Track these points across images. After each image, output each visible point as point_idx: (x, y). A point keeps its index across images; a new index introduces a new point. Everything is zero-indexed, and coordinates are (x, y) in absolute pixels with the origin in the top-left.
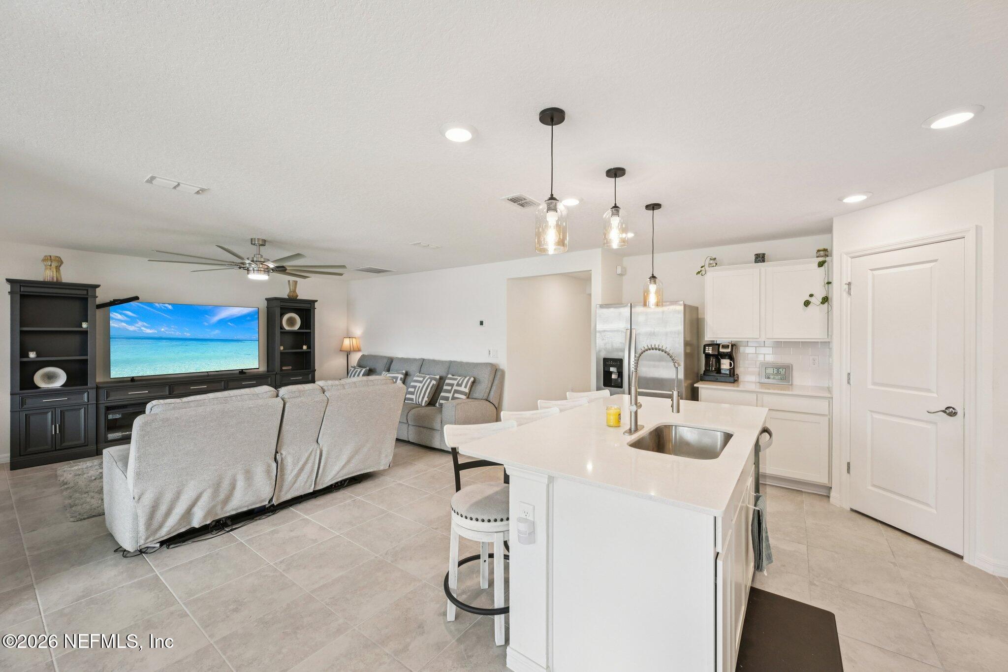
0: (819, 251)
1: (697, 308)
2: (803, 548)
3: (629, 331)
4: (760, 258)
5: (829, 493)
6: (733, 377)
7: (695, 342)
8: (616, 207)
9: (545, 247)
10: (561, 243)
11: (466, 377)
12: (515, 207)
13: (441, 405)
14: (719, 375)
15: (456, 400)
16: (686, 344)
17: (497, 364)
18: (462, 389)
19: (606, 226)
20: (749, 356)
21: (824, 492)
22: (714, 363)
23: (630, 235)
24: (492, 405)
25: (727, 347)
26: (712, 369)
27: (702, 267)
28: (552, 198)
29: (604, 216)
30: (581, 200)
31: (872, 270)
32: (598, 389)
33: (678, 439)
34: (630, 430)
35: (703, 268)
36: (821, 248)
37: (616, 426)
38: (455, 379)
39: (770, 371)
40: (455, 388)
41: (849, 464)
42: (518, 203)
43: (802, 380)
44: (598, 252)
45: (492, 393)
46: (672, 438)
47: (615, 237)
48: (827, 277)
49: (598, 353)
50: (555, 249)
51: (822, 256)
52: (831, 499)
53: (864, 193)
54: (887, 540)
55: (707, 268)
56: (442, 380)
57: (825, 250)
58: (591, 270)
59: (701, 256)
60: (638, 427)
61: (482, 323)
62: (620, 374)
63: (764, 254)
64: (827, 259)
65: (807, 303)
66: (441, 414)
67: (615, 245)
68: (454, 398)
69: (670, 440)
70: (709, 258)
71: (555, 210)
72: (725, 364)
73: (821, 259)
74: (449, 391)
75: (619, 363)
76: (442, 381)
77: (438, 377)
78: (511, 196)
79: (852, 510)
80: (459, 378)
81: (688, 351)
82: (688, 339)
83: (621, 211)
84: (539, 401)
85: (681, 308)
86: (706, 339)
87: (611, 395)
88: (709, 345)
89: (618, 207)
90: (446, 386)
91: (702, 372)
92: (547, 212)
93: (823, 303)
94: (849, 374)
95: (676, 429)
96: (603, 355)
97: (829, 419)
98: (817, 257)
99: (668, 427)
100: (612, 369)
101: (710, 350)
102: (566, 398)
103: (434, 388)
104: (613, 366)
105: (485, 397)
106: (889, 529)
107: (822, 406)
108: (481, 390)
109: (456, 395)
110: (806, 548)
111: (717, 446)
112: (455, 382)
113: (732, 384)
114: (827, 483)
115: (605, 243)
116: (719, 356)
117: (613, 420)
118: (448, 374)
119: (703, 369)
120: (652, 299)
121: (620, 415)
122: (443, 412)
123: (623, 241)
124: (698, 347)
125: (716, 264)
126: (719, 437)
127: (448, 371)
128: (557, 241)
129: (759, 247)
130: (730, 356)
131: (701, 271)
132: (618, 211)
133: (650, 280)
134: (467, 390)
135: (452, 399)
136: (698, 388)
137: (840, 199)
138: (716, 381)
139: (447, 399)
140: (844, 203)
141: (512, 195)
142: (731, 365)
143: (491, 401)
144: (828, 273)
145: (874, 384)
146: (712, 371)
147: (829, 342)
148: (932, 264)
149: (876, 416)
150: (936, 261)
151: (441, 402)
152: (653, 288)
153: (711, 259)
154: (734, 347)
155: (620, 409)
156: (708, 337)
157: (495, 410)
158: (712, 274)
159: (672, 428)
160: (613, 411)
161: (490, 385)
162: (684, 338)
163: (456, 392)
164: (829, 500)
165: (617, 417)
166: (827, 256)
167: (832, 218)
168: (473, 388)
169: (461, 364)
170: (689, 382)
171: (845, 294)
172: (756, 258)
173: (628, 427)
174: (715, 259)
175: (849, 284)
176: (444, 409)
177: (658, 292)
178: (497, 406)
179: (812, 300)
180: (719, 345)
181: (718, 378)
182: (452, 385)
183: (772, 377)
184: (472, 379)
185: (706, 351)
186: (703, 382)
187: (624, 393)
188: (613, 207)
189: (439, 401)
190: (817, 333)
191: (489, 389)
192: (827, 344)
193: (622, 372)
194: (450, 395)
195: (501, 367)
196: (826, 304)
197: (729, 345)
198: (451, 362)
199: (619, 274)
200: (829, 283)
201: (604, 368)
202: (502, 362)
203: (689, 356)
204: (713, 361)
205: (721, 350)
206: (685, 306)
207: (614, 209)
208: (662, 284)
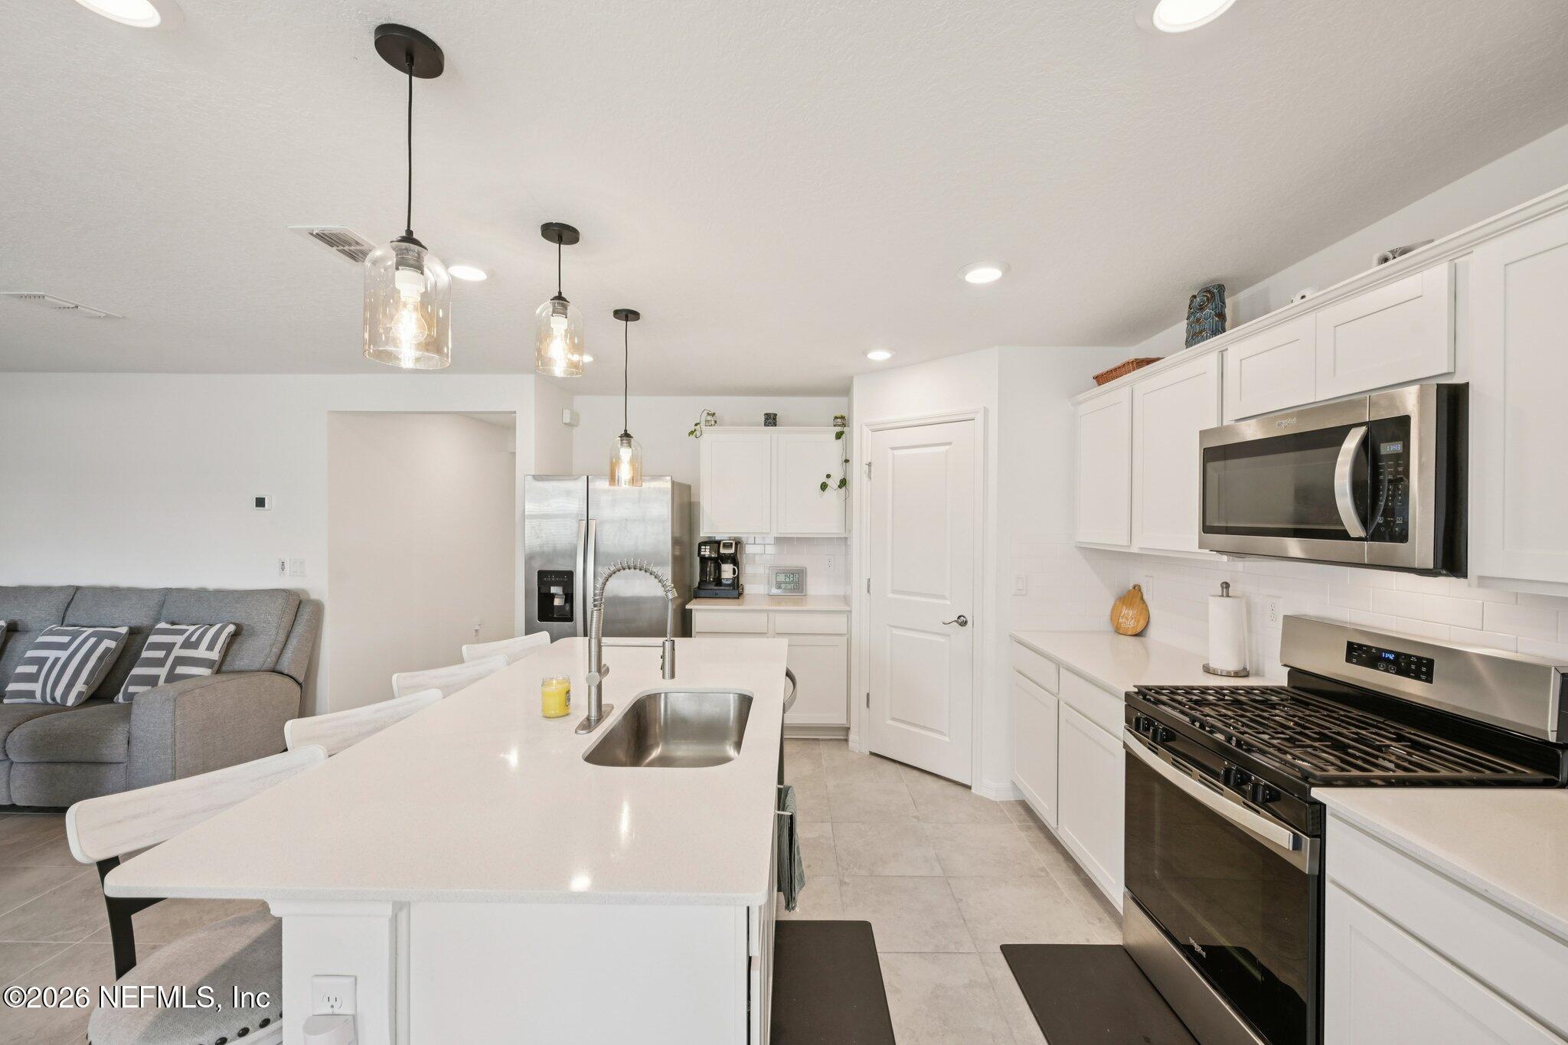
0: (836, 418)
1: (689, 487)
2: (827, 827)
3: (585, 522)
4: (771, 420)
5: (847, 735)
6: (735, 590)
7: (686, 538)
8: (560, 297)
9: (388, 348)
10: (433, 345)
11: (211, 625)
12: (332, 255)
13: (130, 697)
14: (718, 588)
15: (180, 685)
16: (676, 542)
17: (304, 591)
18: (201, 652)
19: (543, 334)
20: (757, 557)
21: (841, 735)
22: (712, 569)
23: (587, 359)
24: (287, 680)
25: (728, 546)
26: (710, 578)
27: (696, 425)
28: (409, 238)
29: (538, 311)
30: (491, 275)
31: (892, 449)
32: (529, 630)
33: (669, 716)
34: (588, 719)
35: (698, 427)
36: (838, 415)
37: (561, 715)
38: (181, 632)
39: (782, 578)
40: (177, 652)
41: (868, 695)
42: (341, 248)
43: (816, 586)
44: (530, 379)
45: (289, 654)
46: (660, 714)
47: (559, 356)
48: (844, 454)
49: (529, 559)
50: (418, 360)
51: (839, 425)
52: (850, 743)
53: (890, 349)
54: (907, 786)
55: (703, 427)
56: (137, 635)
57: (843, 418)
58: (515, 412)
59: (694, 408)
60: (603, 709)
61: (260, 502)
62: (569, 597)
63: (775, 415)
64: (846, 429)
65: (824, 486)
66: (129, 723)
67: (559, 370)
68: (172, 678)
69: (657, 720)
70: (706, 412)
71: (419, 267)
72: (727, 571)
73: (839, 429)
74: (160, 662)
75: (566, 579)
76: (139, 638)
77: (124, 630)
78: (317, 228)
79: (872, 754)
80: (192, 628)
81: (677, 553)
82: (677, 535)
83: (571, 309)
84: (395, 677)
85: (669, 485)
86: (702, 535)
87: (552, 641)
88: (705, 543)
89: (564, 299)
90: (148, 649)
91: (696, 585)
92: (397, 269)
93: (840, 487)
94: (869, 580)
95: (666, 697)
96: (539, 565)
97: (848, 639)
98: (835, 426)
99: (653, 698)
100: (554, 590)
101: (706, 552)
102: (461, 661)
103: (110, 660)
104: (556, 584)
105: (269, 663)
106: (908, 770)
107: (839, 623)
108: (254, 653)
109: (181, 670)
110: (830, 828)
111: (729, 719)
112: (179, 639)
113: (736, 600)
114: (845, 723)
115: (539, 363)
116: (721, 559)
117: (555, 705)
118: (158, 621)
119: (698, 579)
120: (625, 472)
121: (568, 692)
122: (133, 716)
123: (575, 366)
124: (691, 544)
125: (716, 422)
126: (732, 701)
127: (159, 613)
128: (422, 339)
129: (771, 405)
130: (734, 560)
131: (695, 430)
132: (565, 307)
133: (621, 440)
134: (215, 655)
135: (167, 681)
136: (691, 610)
137: (865, 353)
138: (715, 596)
139: (152, 681)
140: (869, 359)
141: (324, 227)
142: (734, 570)
143: (286, 672)
144: (846, 448)
145: (894, 592)
146: (710, 582)
147: (846, 538)
148: (947, 447)
149: (896, 632)
150: (950, 444)
151: (132, 689)
152: (625, 453)
153: (708, 414)
154: (739, 546)
155: (568, 681)
156: (705, 532)
157: (298, 689)
158: (710, 437)
159: (660, 696)
160: (556, 688)
161: (282, 637)
162: (673, 533)
163: (181, 661)
164: (848, 746)
165: (564, 696)
166: (844, 425)
167: (852, 378)
168: (235, 647)
169: (200, 595)
170: (679, 601)
171: (865, 477)
172: (766, 419)
173: (586, 714)
174: (714, 414)
175: (869, 465)
176: (135, 709)
177: (633, 461)
178: (301, 679)
179: (829, 482)
180: (718, 543)
181: (718, 591)
182: (169, 647)
183: (783, 586)
184: (231, 628)
185: (702, 553)
186: (698, 600)
187: (574, 634)
188: (555, 298)
189: (127, 688)
190: (831, 526)
191: (280, 645)
192: (845, 540)
193: (572, 594)
194: (162, 672)
195: (314, 596)
196: (844, 488)
197: (732, 544)
198: (168, 591)
199: (566, 424)
200: (847, 461)
201: (539, 588)
202: (314, 583)
203: (679, 562)
204: (710, 567)
205: (723, 551)
206: (673, 483)
207: (557, 301)
208: (641, 447)
